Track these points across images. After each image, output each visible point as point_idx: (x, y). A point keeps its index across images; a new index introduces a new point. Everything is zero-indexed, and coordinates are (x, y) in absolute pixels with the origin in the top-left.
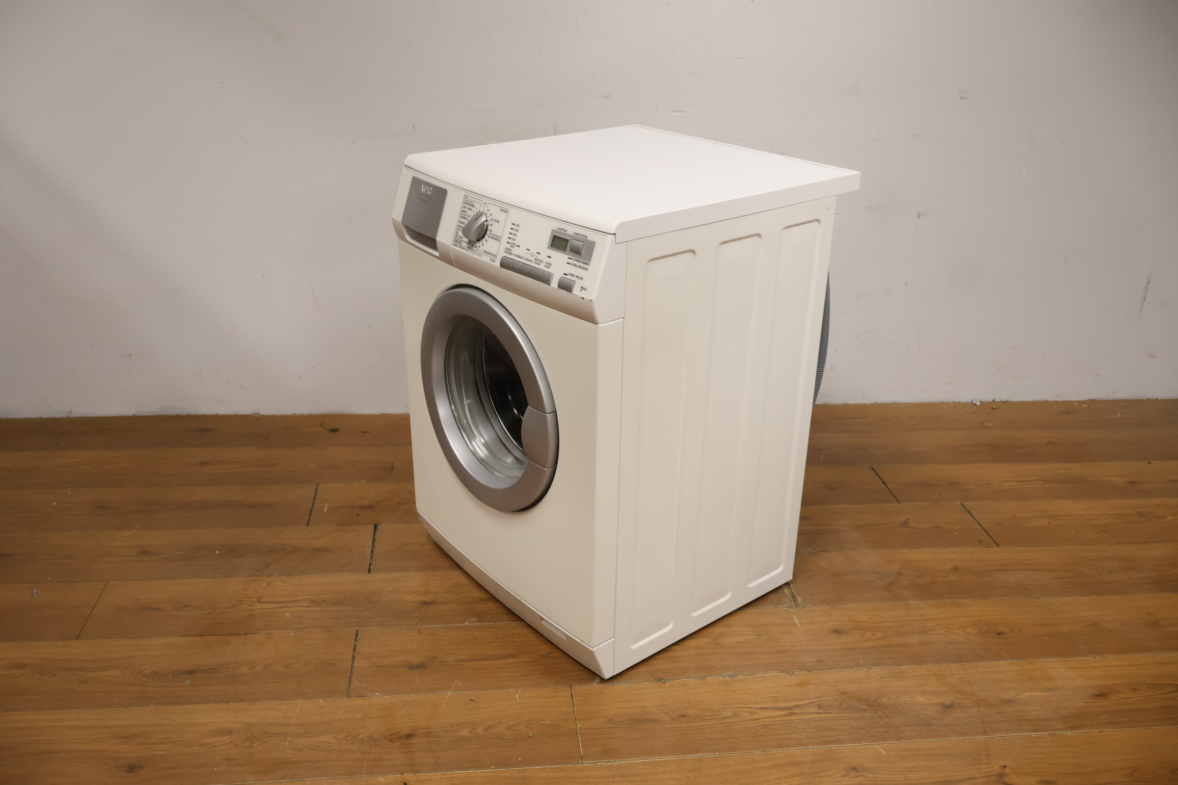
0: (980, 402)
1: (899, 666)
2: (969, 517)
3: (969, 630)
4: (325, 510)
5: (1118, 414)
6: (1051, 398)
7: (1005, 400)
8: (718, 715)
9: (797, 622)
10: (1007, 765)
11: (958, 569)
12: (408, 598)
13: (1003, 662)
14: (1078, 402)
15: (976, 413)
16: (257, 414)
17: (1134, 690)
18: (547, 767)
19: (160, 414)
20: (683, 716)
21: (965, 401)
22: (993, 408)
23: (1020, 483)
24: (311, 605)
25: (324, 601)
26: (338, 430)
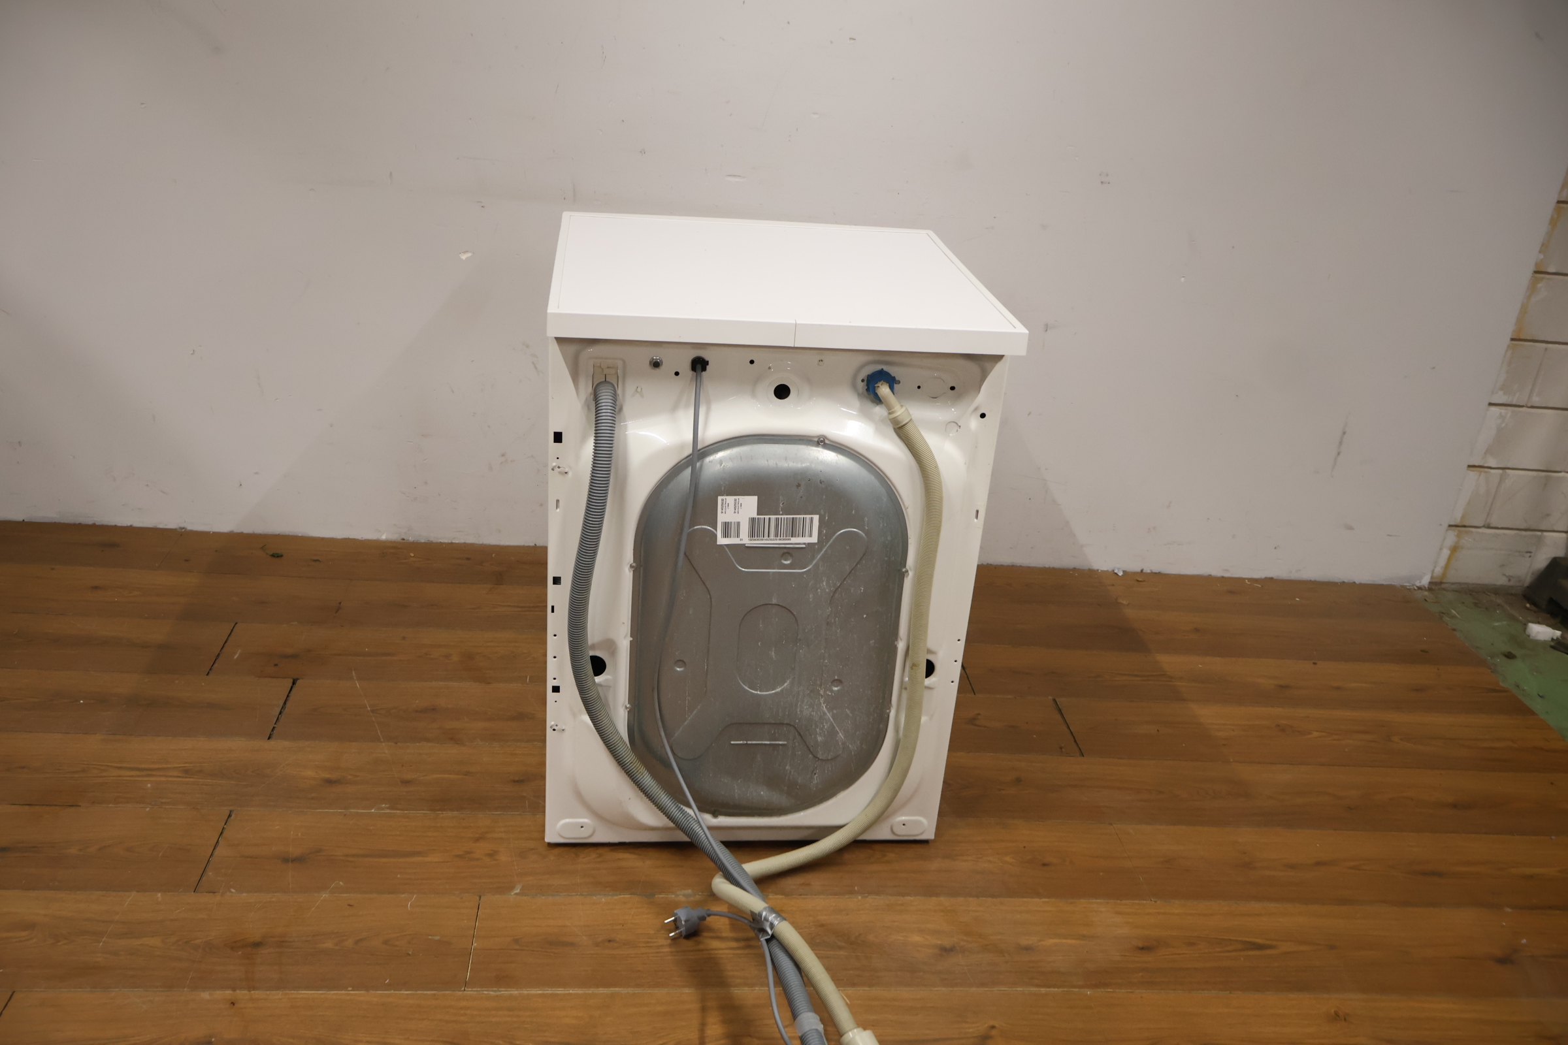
0: (1124, 571)
1: (903, 896)
2: (1058, 717)
3: (1008, 859)
4: (236, 657)
5: (1297, 599)
6: (1217, 572)
7: (1157, 572)
8: (655, 942)
10: (997, 1025)
11: (1020, 781)
12: (310, 773)
13: (1037, 900)
14: (1250, 580)
15: (1113, 585)
16: (184, 528)
17: (1191, 944)
18: (419, 992)
19: (57, 521)
20: (610, 941)
21: (1105, 569)
22: (1138, 581)
23: (1139, 678)
24: (183, 775)
25: (200, 771)
26: (282, 556)
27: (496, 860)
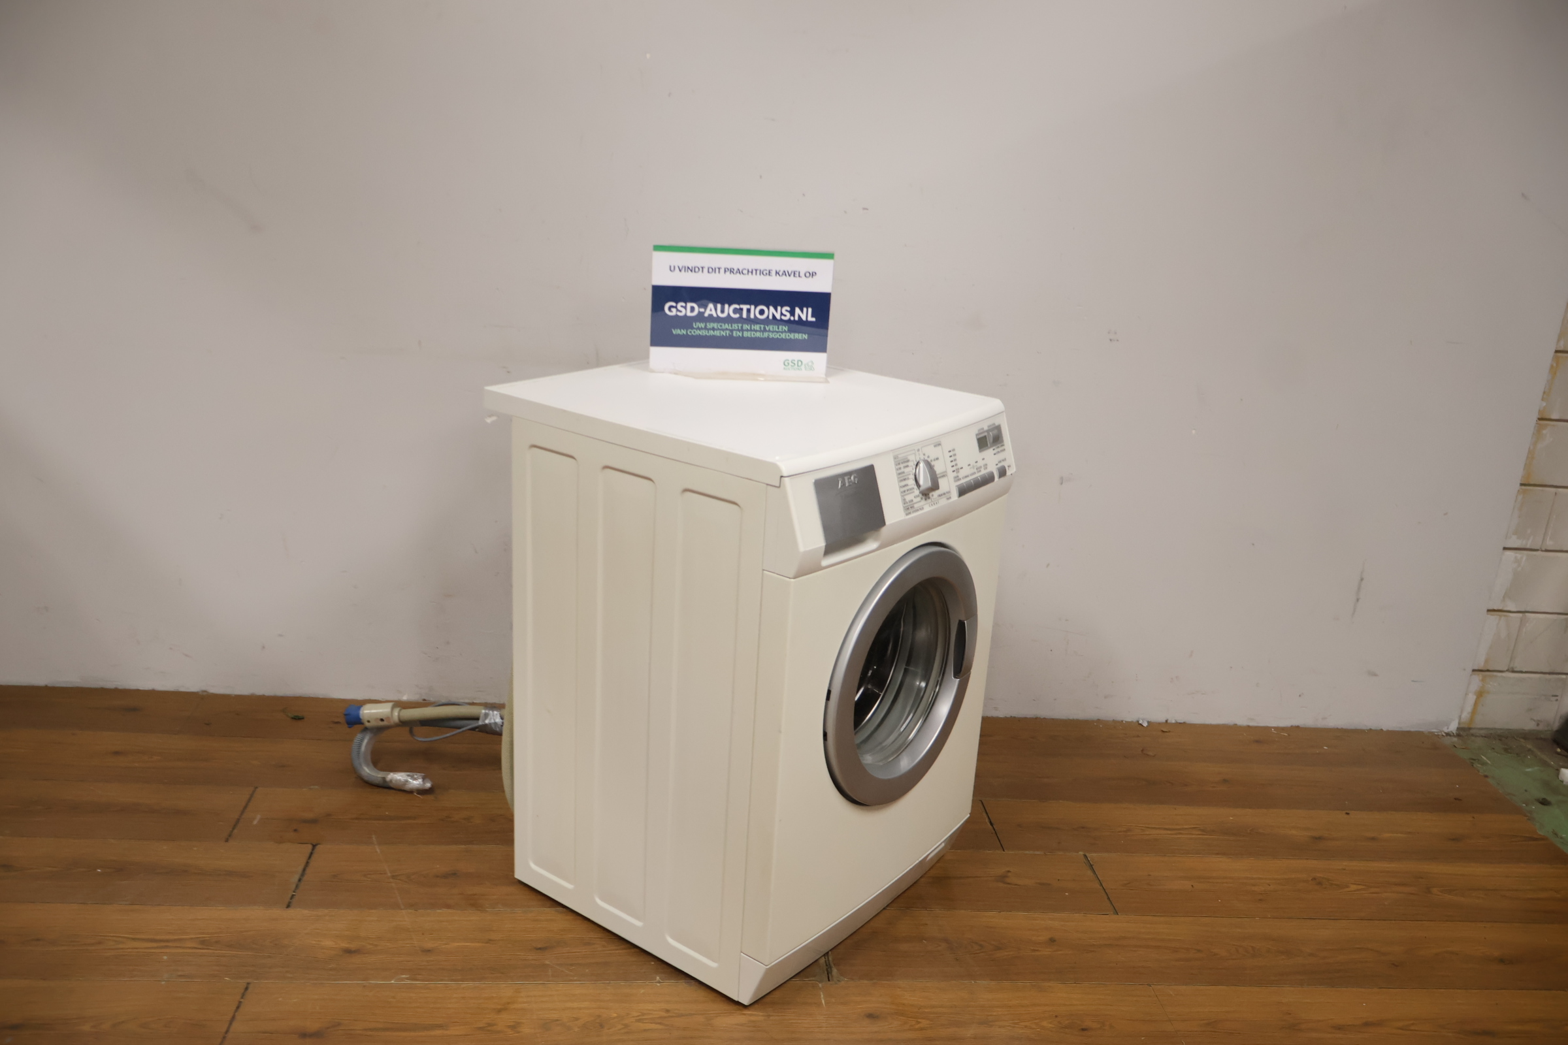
0: (1148, 722)
2: (1090, 873)
3: (1045, 1023)
4: (255, 822)
5: (1325, 748)
6: (1242, 721)
7: (1182, 722)
9: (823, 1002)
11: (1055, 941)
12: (328, 943)
14: (1276, 728)
15: (1138, 736)
16: (206, 691)
19: (79, 686)
21: (1130, 720)
22: (1163, 731)
23: (1169, 832)
24: (200, 947)
25: (217, 942)
26: (303, 718)
27: (519, 1032)
